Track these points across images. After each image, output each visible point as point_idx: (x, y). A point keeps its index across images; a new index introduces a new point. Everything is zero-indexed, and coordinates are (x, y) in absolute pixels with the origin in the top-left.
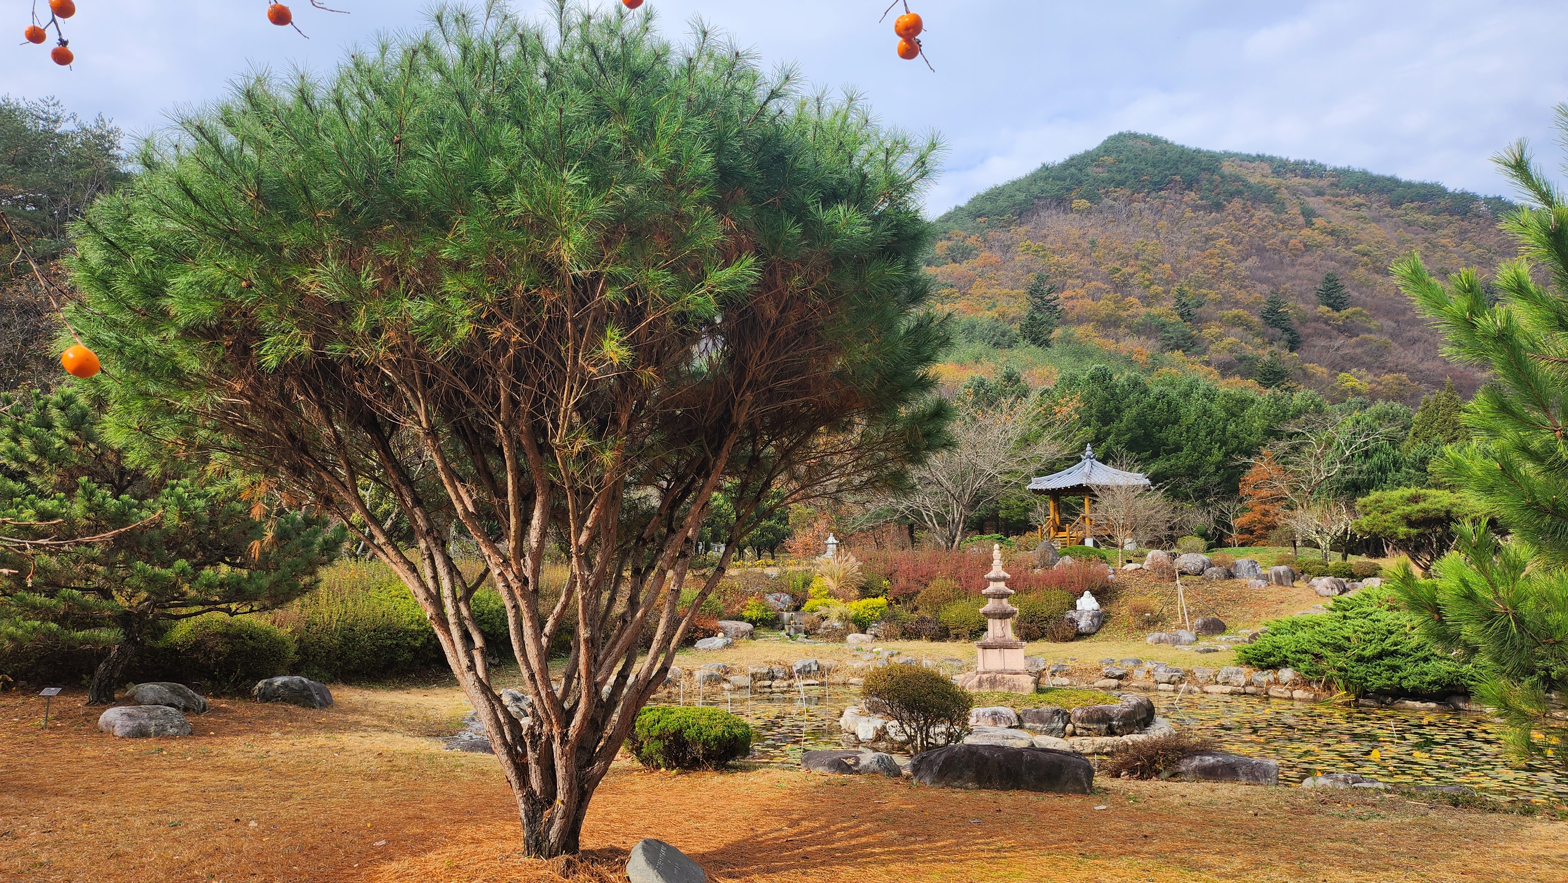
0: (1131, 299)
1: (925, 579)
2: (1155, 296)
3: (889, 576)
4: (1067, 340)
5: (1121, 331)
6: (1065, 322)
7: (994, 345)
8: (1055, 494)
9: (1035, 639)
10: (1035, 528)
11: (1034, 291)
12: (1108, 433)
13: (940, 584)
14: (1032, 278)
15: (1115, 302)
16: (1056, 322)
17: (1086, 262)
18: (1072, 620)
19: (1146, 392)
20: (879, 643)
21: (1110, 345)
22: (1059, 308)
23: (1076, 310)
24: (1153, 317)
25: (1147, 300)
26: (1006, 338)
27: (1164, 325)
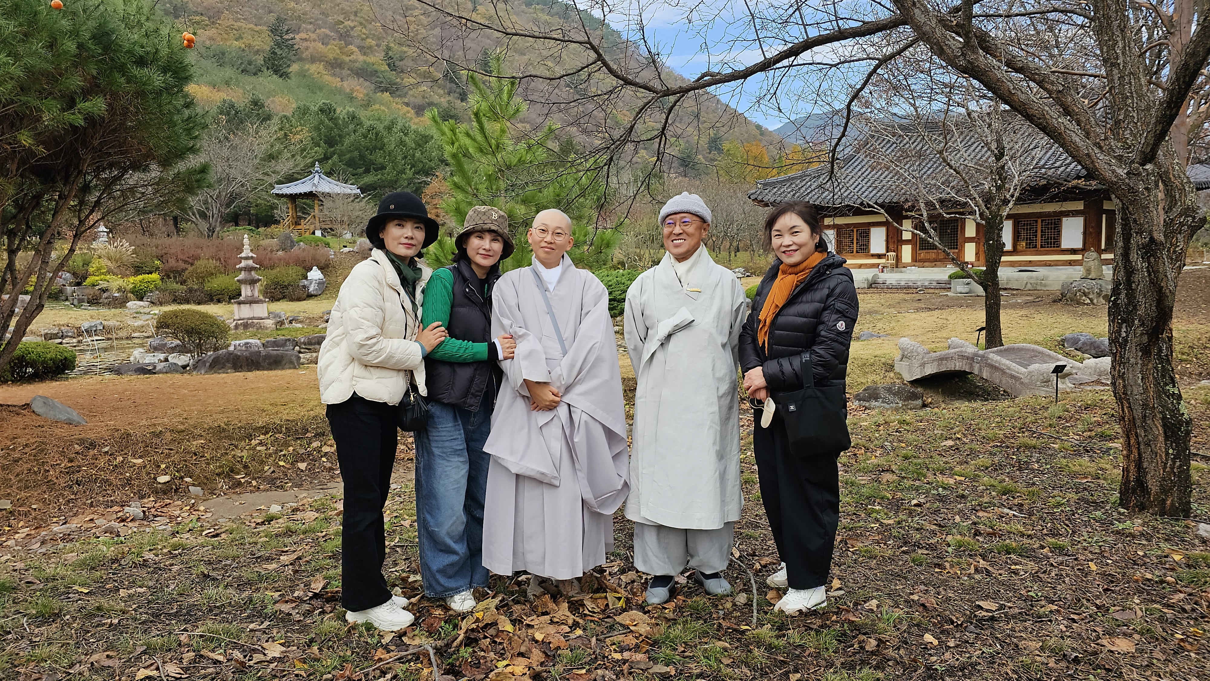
0: (351, 47)
1: (191, 260)
2: (370, 47)
3: (160, 258)
4: (303, 74)
5: (345, 72)
6: (301, 59)
7: (242, 71)
8: (293, 198)
9: (278, 300)
10: (277, 222)
11: (274, 30)
12: (334, 153)
13: (203, 264)
14: (271, 18)
15: (340, 48)
16: (293, 58)
17: (316, 11)
18: (304, 287)
19: (361, 124)
20: (155, 308)
21: (335, 82)
22: (296, 47)
23: (310, 50)
24: (368, 64)
25: (364, 50)
26: (253, 67)
27: (376, 71)
